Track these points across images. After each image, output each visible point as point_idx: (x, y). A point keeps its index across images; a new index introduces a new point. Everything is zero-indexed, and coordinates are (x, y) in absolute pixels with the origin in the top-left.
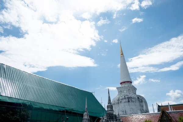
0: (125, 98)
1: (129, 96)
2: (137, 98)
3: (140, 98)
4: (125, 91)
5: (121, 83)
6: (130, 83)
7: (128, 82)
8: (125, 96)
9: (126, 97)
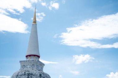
0: (25, 74)
1: (30, 73)
2: (39, 75)
3: (42, 75)
4: (29, 66)
5: (27, 56)
6: (37, 57)
7: (34, 55)
8: (25, 72)
9: (27, 73)
